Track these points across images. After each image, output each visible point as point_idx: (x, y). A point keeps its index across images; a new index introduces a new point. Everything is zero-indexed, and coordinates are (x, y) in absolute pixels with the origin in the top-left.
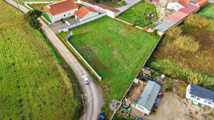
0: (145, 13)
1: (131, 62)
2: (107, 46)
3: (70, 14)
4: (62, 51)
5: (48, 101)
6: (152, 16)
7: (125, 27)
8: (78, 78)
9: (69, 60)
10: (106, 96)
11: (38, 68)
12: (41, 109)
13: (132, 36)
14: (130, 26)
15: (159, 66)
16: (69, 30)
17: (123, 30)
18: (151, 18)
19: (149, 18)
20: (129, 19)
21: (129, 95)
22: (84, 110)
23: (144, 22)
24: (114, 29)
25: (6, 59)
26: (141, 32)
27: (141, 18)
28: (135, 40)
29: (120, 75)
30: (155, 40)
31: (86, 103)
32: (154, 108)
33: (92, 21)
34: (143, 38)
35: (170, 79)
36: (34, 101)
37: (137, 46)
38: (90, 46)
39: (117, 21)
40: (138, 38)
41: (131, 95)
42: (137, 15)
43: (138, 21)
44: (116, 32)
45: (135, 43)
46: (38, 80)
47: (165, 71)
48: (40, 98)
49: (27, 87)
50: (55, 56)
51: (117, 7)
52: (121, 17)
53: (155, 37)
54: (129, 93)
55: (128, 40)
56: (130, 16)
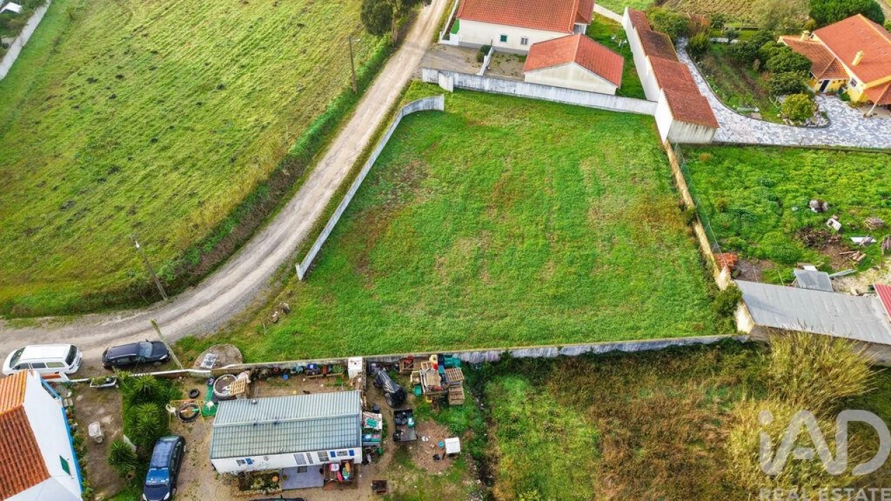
0: (844, 207)
1: (457, 313)
2: (481, 208)
3: (526, 43)
4: (353, 132)
5: (140, 216)
6: (856, 240)
7: (648, 200)
8: (273, 224)
9: (328, 168)
10: (246, 324)
11: (239, 131)
12: (110, 217)
13: (617, 247)
14: (678, 210)
15: (515, 409)
16: (456, 89)
17: (626, 201)
18: (831, 243)
19: (818, 239)
20: (719, 183)
21: (279, 380)
22: (158, 304)
23: (766, 236)
24: (595, 178)
25: (227, 68)
26: (687, 260)
27: (780, 212)
28: (603, 265)
29: (363, 315)
30: (684, 328)
31: (188, 292)
32: (260, 479)
33: (571, 105)
34: (652, 285)
35: (469, 482)
36: (128, 191)
37: (573, 288)
38: (432, 172)
39: (658, 161)
40: (629, 266)
41: (280, 385)
42: (784, 188)
43: (735, 211)
44: (584, 194)
45: (587, 275)
46: (200, 155)
47: (504, 446)
48: (144, 193)
49: (163, 154)
50: (311, 131)
51: (750, 112)
52: (692, 158)
53: (708, 323)
54: (286, 377)
55: (576, 245)
56: (743, 176)
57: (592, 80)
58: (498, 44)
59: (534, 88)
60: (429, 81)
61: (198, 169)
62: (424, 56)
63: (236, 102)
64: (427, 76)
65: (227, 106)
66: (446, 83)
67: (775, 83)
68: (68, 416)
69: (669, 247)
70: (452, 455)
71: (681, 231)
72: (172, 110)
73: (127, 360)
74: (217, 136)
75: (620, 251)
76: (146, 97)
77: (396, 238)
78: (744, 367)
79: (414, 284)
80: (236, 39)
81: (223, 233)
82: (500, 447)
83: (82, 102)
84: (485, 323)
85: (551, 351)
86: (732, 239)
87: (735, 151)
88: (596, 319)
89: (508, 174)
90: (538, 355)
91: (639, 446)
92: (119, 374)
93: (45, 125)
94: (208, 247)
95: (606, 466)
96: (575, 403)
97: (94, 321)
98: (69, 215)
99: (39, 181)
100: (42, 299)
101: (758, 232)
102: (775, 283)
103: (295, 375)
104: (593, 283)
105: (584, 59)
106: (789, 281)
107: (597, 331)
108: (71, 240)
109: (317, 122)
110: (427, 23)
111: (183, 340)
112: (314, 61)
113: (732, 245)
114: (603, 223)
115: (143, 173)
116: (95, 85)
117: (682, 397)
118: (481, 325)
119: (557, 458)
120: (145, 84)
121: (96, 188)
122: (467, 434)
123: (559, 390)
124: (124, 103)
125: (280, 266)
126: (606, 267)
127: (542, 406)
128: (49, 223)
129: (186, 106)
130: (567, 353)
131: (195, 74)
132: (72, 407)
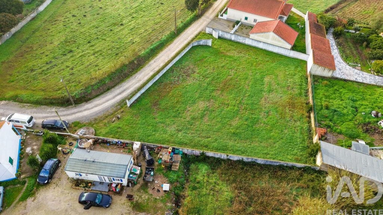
1: (189, 132)
2: (214, 90)
3: (256, 22)
4: (169, 50)
7: (292, 98)
8: (125, 83)
9: (155, 63)
10: (101, 121)
11: (123, 43)
12: (63, 69)
13: (270, 116)
14: (305, 105)
15: (200, 178)
16: (219, 37)
17: (281, 97)
18: (377, 133)
19: (371, 129)
20: (329, 96)
21: (106, 145)
22: (70, 106)
23: (345, 123)
24: (270, 84)
25: (127, 17)
26: (302, 128)
27: (355, 114)
28: (261, 123)
29: (149, 125)
30: (291, 158)
31: (83, 104)
32: (84, 183)
33: (269, 51)
34: (281, 136)
35: (169, 204)
36: (73, 60)
37: (244, 131)
38: (198, 71)
39: (303, 82)
40: (273, 126)
41: (105, 147)
42: (361, 103)
43: (333, 110)
44: (262, 91)
45: (252, 126)
46: (105, 51)
47: (190, 192)
48: (79, 62)
49: (91, 48)
50: (152, 47)
51: (356, 66)
52: (319, 83)
53: (303, 158)
54: (108, 144)
55: (251, 112)
56: (342, 95)
57: (279, 41)
58: (243, 20)
59: (254, 41)
60: (208, 33)
61: (102, 56)
62: (210, 22)
63: (126, 31)
64: (208, 30)
65: (122, 32)
66: (215, 35)
67: (370, 54)
68: (22, 143)
69: (295, 121)
70: (165, 191)
71: (303, 114)
72: (100, 31)
73: (51, 126)
74: (114, 44)
75: (271, 118)
76: (92, 25)
77: (173, 96)
78: (312, 181)
79: (174, 117)
80: (134, 6)
81: (103, 82)
82: (188, 192)
83: (67, 24)
84: (200, 139)
85: (224, 156)
86: (327, 122)
87: (343, 82)
88: (250, 146)
89: (231, 77)
90: (218, 157)
91: (250, 206)
92: (45, 131)
93: (51, 31)
94: (96, 87)
95: (232, 211)
96: (227, 181)
97: (44, 109)
98: (48, 66)
99: (42, 51)
100: (28, 96)
101: (341, 121)
102: (342, 146)
103: (113, 144)
104: (254, 130)
105: (278, 31)
106: (349, 147)
107: (248, 151)
108: (46, 76)
109: (155, 44)
110: (216, 9)
111: (75, 122)
112: (163, 19)
113: (326, 125)
114: (267, 105)
115: (80, 54)
116: (74, 18)
117: (278, 189)
118: (197, 139)
119: (211, 203)
120: (93, 20)
121: (62, 57)
122: (175, 184)
123: (222, 174)
124: (83, 26)
125: (122, 100)
126: (262, 124)
127: (212, 179)
128: (40, 68)
129: (106, 30)
130: (231, 158)
131: (113, 18)
132: (24, 140)
